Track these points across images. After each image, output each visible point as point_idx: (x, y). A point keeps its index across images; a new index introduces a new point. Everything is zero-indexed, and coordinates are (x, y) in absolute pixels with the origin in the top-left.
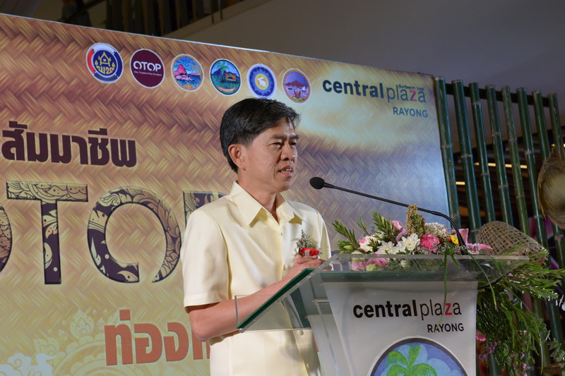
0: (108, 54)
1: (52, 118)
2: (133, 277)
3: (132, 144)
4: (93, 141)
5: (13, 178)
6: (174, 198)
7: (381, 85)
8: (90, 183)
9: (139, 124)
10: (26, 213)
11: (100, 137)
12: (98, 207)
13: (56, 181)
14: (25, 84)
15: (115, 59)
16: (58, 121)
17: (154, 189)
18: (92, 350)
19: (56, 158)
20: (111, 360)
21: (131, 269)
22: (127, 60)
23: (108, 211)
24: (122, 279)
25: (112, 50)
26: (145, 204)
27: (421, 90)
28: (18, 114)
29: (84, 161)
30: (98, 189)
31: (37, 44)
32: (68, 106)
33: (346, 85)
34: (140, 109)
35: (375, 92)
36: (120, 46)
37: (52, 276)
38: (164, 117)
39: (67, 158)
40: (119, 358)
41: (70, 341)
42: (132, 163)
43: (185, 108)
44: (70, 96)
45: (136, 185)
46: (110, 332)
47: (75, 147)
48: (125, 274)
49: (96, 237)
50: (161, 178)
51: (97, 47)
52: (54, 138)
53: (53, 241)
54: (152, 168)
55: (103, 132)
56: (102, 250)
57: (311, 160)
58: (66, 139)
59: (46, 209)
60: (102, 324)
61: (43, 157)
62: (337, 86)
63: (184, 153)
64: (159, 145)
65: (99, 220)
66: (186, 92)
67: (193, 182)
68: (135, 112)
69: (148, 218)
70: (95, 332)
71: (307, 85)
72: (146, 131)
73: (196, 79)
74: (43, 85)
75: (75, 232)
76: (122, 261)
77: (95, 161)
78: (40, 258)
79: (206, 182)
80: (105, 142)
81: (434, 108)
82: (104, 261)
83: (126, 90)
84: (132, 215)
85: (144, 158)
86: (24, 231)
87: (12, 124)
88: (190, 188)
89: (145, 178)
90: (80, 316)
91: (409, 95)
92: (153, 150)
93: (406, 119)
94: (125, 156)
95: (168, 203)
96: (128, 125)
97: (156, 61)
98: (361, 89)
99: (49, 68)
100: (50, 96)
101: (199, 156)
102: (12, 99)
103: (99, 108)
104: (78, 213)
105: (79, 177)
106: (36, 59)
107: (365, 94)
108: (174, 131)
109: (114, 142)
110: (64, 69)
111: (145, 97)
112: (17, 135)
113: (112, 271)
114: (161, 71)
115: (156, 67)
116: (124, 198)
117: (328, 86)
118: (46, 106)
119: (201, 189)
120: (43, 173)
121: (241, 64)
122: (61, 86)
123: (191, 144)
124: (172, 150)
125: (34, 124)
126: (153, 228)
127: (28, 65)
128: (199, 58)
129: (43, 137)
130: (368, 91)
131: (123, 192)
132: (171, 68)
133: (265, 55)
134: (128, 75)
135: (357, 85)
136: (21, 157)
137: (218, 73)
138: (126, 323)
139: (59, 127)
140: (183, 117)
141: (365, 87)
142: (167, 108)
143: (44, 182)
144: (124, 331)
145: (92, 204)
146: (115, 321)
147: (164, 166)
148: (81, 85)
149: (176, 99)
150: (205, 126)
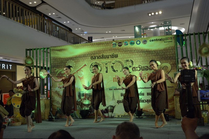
0: (115, 44)
1: (107, 53)
2: (117, 71)
3: (117, 55)
4: (112, 55)
5: (102, 61)
6: (123, 61)
7: (162, 38)
8: (112, 60)
9: (118, 52)
10: (104, 65)
11: (113, 55)
12: (113, 63)
13: (107, 61)
14: (104, 50)
15: (116, 44)
16: (108, 53)
17: (120, 60)
18: (112, 80)
19: (107, 58)
20: (114, 81)
21: (117, 70)
22: (117, 44)
23: (114, 64)
24: (116, 72)
25: (115, 43)
26: (119, 62)
27: (171, 38)
28: (103, 53)
29: (111, 58)
30: (113, 61)
31: (106, 44)
32: (109, 51)
33: (154, 40)
34: (119, 50)
35: (160, 40)
36: (116, 42)
37: (107, 72)
38: (122, 50)
39: (109, 58)
40: (115, 81)
41: (109, 79)
42: (117, 57)
43: (125, 49)
44: (109, 50)
45: (118, 60)
46: (114, 78)
47: (110, 56)
48: (116, 71)
49: (112, 67)
50: (121, 59)
51: (113, 43)
52: (107, 56)
53: (107, 68)
54: (120, 57)
55: (114, 54)
56: (113, 68)
57: (147, 53)
58: (109, 55)
59: (106, 64)
60: (113, 77)
61: (106, 58)
62: (153, 40)
63: (125, 55)
64: (121, 54)
65: (113, 65)
66: (126, 46)
67: (126, 58)
68: (118, 50)
69: (119, 64)
70: (112, 78)
71: (146, 41)
72: (119, 53)
73: (127, 44)
74: (106, 49)
75: (110, 66)
76: (115, 70)
77: (112, 58)
78: (105, 70)
79: (128, 58)
80: (114, 55)
81: (174, 40)
82: (113, 70)
83: (117, 48)
84: (117, 64)
85: (119, 56)
86: (103, 67)
87: (102, 55)
88: (126, 59)
89: (119, 59)
90: (110, 76)
91: (168, 39)
92: (120, 55)
93: (167, 43)
94: (116, 56)
95: (122, 62)
96: (117, 52)
97: (121, 43)
98: (157, 40)
99: (107, 47)
100: (107, 50)
101: (127, 55)
102: (102, 52)
103: (113, 51)
104: (110, 64)
105: (110, 60)
106: (105, 46)
107: (158, 41)
108: (123, 52)
109: (115, 55)
110: (109, 47)
111: (119, 48)
112: (103, 56)
113: (114, 71)
114: (122, 44)
115: (121, 44)
116: (116, 62)
117: (151, 41)
118: (106, 52)
119: (127, 59)
120: (106, 60)
121: (135, 41)
122: (108, 49)
123: (126, 53)
124: (123, 54)
125: (105, 54)
126: (120, 65)
127: (104, 47)
128: (128, 41)
129: (106, 56)
130: (159, 40)
131: (116, 61)
132: (124, 43)
133: (139, 38)
134: (117, 46)
135: (157, 39)
136: (103, 58)
137: (131, 43)
138: (116, 77)
139: (108, 54)
140: (125, 50)
141: (158, 40)
142: (123, 49)
143: (106, 61)
144: (115, 78)
145: (112, 63)
146: (114, 77)
147: (122, 57)
148: (111, 48)
149: (124, 48)
150: (128, 51)
